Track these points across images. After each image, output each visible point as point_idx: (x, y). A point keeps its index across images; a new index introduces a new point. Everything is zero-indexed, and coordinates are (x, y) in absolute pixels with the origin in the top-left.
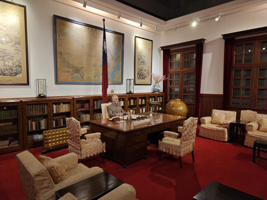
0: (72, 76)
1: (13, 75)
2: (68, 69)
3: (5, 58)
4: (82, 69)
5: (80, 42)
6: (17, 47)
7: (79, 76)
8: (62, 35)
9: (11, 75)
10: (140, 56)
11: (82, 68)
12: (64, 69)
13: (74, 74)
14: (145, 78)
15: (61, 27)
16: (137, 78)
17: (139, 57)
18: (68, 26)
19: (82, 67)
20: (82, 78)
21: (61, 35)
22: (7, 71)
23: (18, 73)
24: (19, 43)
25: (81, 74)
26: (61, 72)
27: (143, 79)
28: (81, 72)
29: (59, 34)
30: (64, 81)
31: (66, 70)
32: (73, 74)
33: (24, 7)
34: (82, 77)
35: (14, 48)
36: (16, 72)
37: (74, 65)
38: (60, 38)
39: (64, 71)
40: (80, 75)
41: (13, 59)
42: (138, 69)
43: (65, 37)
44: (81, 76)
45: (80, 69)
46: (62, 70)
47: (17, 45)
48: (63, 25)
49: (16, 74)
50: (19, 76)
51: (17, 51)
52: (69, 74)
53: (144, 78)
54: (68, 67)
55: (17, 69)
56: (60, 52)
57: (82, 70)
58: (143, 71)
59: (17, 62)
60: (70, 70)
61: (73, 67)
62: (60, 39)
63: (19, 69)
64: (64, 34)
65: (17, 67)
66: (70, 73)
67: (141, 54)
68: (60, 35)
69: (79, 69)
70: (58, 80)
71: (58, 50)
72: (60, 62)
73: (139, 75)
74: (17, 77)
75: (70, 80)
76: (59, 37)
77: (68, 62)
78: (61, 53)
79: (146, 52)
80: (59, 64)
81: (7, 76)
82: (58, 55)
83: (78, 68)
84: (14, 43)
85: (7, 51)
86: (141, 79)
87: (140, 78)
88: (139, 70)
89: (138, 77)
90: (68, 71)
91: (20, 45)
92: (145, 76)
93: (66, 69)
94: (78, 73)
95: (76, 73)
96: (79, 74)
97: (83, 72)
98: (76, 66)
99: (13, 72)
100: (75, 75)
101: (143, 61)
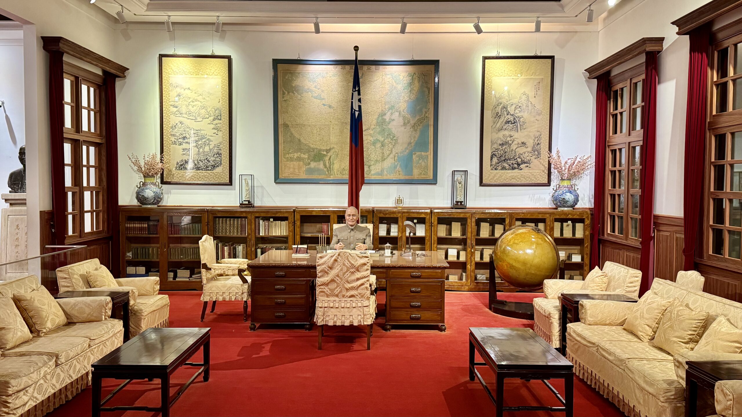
0: (307, 167)
1: (210, 168)
2: (300, 153)
3: (200, 143)
4: (327, 153)
5: (324, 99)
6: (217, 124)
7: (321, 166)
8: (288, 93)
9: (207, 168)
10: (500, 107)
11: (328, 151)
12: (291, 155)
13: (311, 162)
14: (522, 166)
15: (287, 78)
16: (489, 168)
17: (499, 109)
18: (299, 73)
19: (328, 148)
20: (328, 171)
21: (286, 93)
22: (201, 164)
23: (217, 166)
24: (219, 117)
25: (327, 162)
26: (285, 160)
27: (513, 169)
28: (327, 158)
29: (283, 91)
30: (291, 178)
31: (295, 157)
32: (309, 164)
33: (229, 58)
34: (329, 169)
35: (213, 126)
36: (213, 163)
37: (312, 146)
38: (285, 99)
39: (292, 159)
40: (325, 165)
41: (211, 143)
42: (492, 143)
43: (294, 94)
44: (325, 167)
45: (325, 153)
46: (287, 156)
47: (217, 121)
48: (291, 73)
49: (214, 167)
50: (218, 170)
51: (215, 131)
52: (301, 163)
53: (519, 165)
54: (300, 150)
55: (214, 159)
56: (283, 124)
57: (329, 154)
58: (514, 147)
59: (216, 148)
60: (303, 156)
61: (309, 150)
62: (285, 101)
63: (218, 159)
64: (292, 89)
65: (215, 156)
66: (303, 162)
67: (504, 101)
68: (284, 93)
69: (322, 152)
70: (280, 176)
71: (281, 122)
72: (284, 142)
73: (495, 160)
74: (214, 171)
75: (303, 176)
76: (283, 97)
77: (299, 140)
78: (286, 126)
79: (524, 94)
80: (281, 147)
81: (201, 171)
82: (281, 130)
83: (320, 150)
84: (211, 118)
85: (202, 132)
86: (504, 168)
87: (500, 168)
88: (495, 146)
89: (494, 163)
90: (299, 159)
91: (221, 119)
92: (519, 160)
93: (296, 155)
94: (319, 161)
95: (315, 161)
96: (322, 163)
97: (329, 159)
98: (315, 147)
99: (210, 164)
100: (313, 165)
101: (512, 119)
